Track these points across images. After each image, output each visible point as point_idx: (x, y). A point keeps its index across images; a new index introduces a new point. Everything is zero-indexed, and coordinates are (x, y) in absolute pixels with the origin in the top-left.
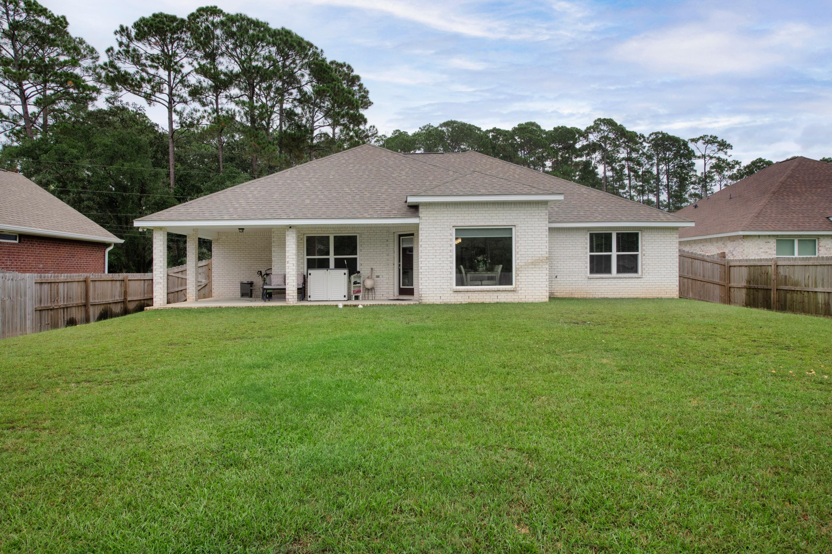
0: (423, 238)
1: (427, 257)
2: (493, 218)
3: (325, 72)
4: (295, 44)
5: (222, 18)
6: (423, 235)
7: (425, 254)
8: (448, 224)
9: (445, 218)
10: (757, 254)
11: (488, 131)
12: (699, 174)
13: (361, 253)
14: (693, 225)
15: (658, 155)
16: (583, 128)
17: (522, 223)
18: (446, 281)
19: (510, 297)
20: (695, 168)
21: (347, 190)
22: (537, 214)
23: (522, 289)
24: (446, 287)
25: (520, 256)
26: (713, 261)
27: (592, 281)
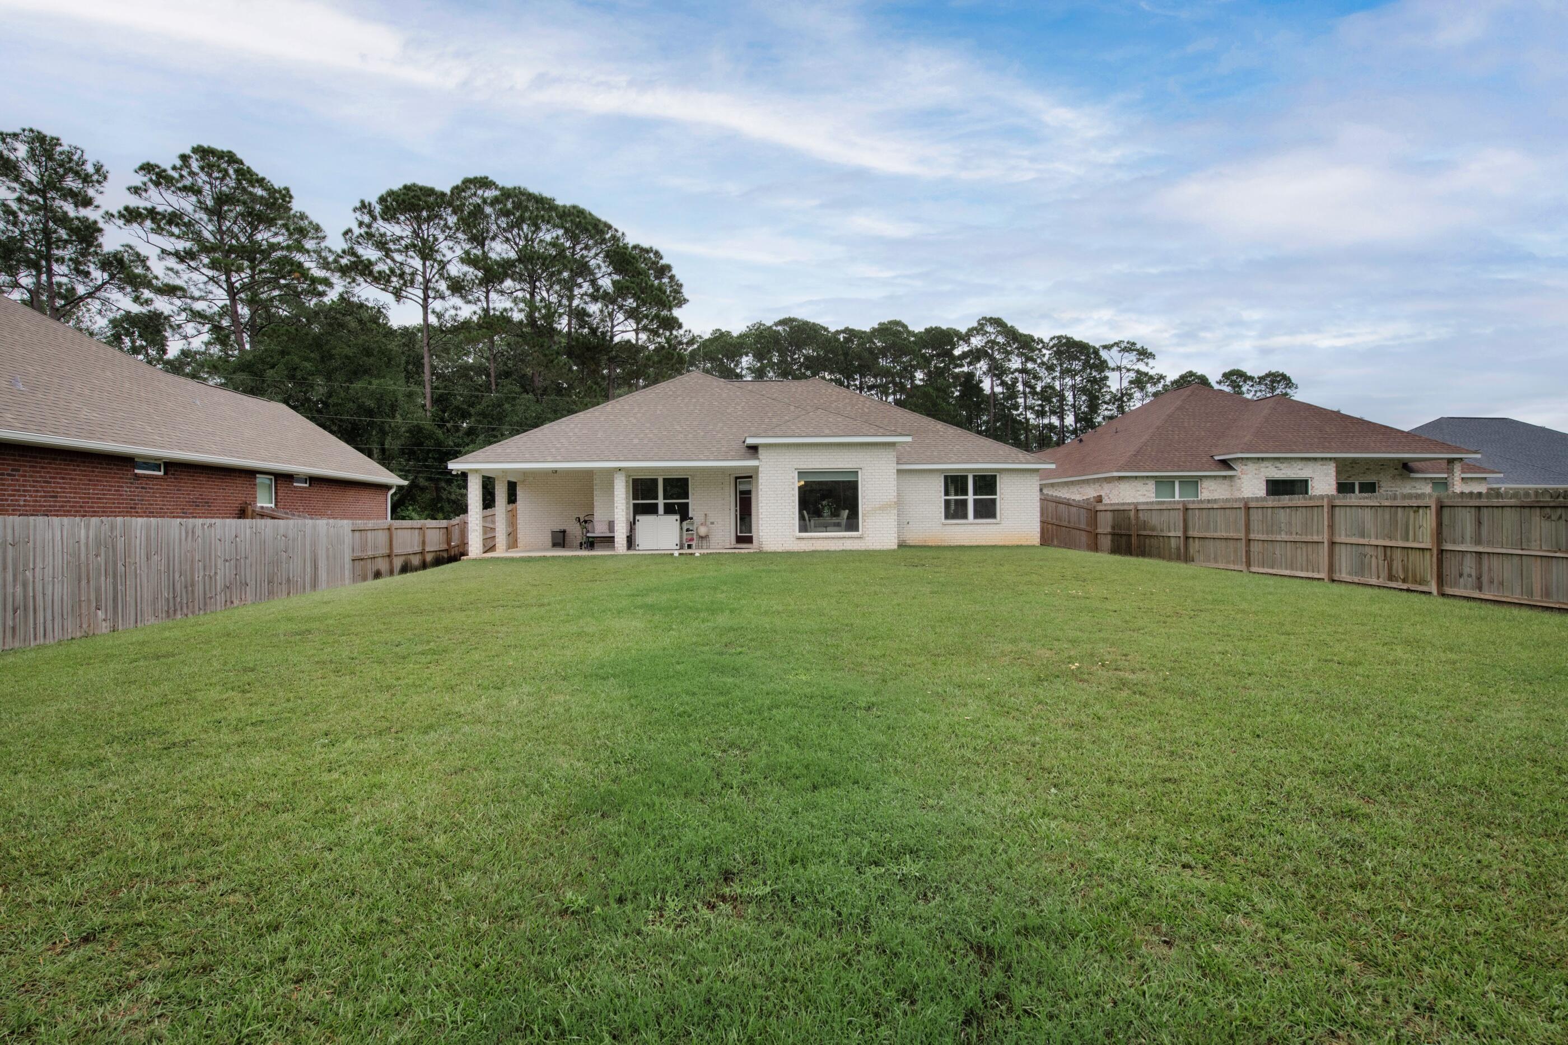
0: (762, 480)
1: (767, 501)
2: (838, 460)
3: (629, 263)
4: (590, 228)
5: (496, 193)
7: (765, 499)
8: (790, 466)
9: (786, 460)
10: (1134, 497)
11: (838, 332)
12: (1114, 389)
13: (693, 497)
14: (1053, 466)
15: (1061, 365)
16: (963, 330)
17: (869, 465)
18: (788, 528)
19: (856, 544)
20: (1108, 383)
21: (678, 428)
22: (884, 456)
23: (870, 535)
24: (788, 534)
25: (867, 500)
26: (1079, 506)
27: (947, 527)
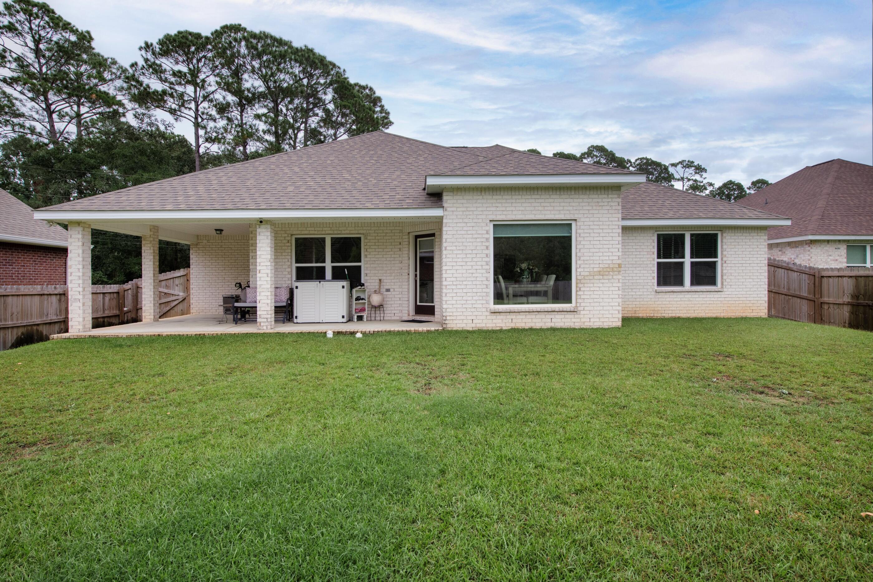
0: (448, 237)
1: (454, 264)
2: (546, 208)
4: (317, 61)
5: (245, 35)
6: (449, 233)
7: (451, 260)
8: (484, 217)
9: (479, 209)
10: (826, 263)
13: (366, 259)
14: (789, 223)
16: (578, 154)
17: (586, 216)
18: (481, 298)
19: (569, 320)
21: (347, 176)
22: (606, 204)
23: (586, 308)
24: (481, 306)
25: (582, 262)
26: (801, 271)
27: (660, 296)
